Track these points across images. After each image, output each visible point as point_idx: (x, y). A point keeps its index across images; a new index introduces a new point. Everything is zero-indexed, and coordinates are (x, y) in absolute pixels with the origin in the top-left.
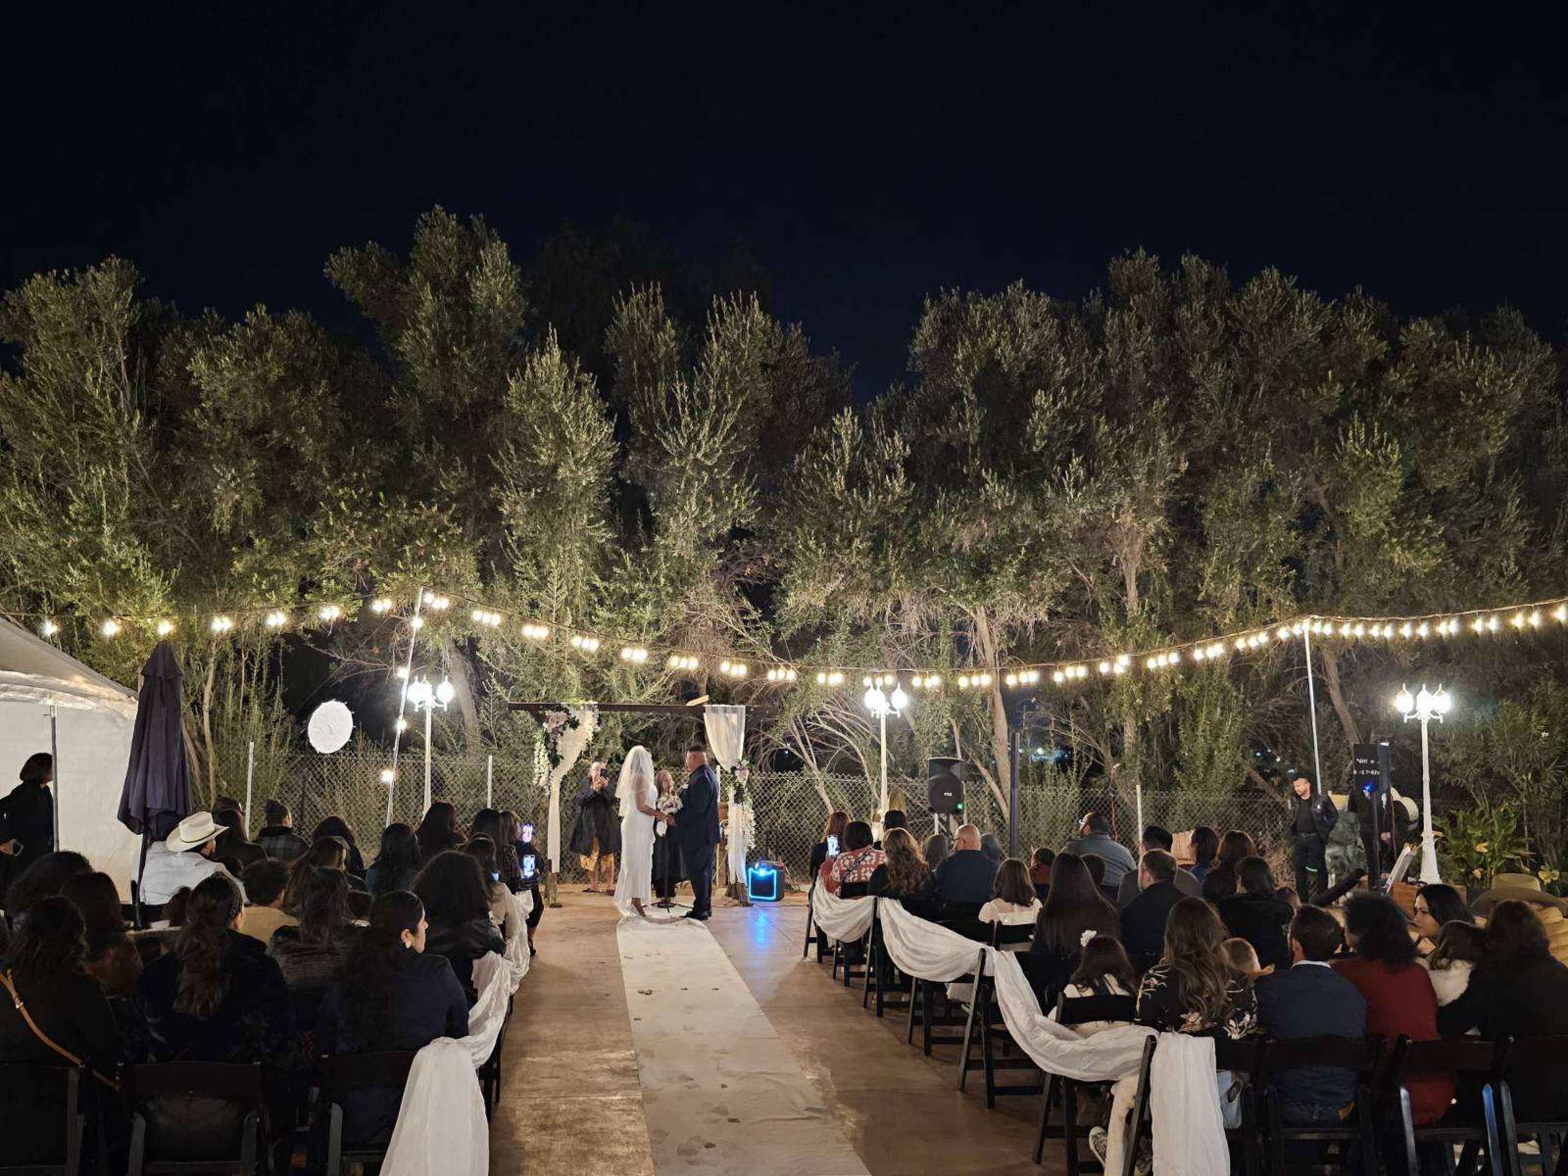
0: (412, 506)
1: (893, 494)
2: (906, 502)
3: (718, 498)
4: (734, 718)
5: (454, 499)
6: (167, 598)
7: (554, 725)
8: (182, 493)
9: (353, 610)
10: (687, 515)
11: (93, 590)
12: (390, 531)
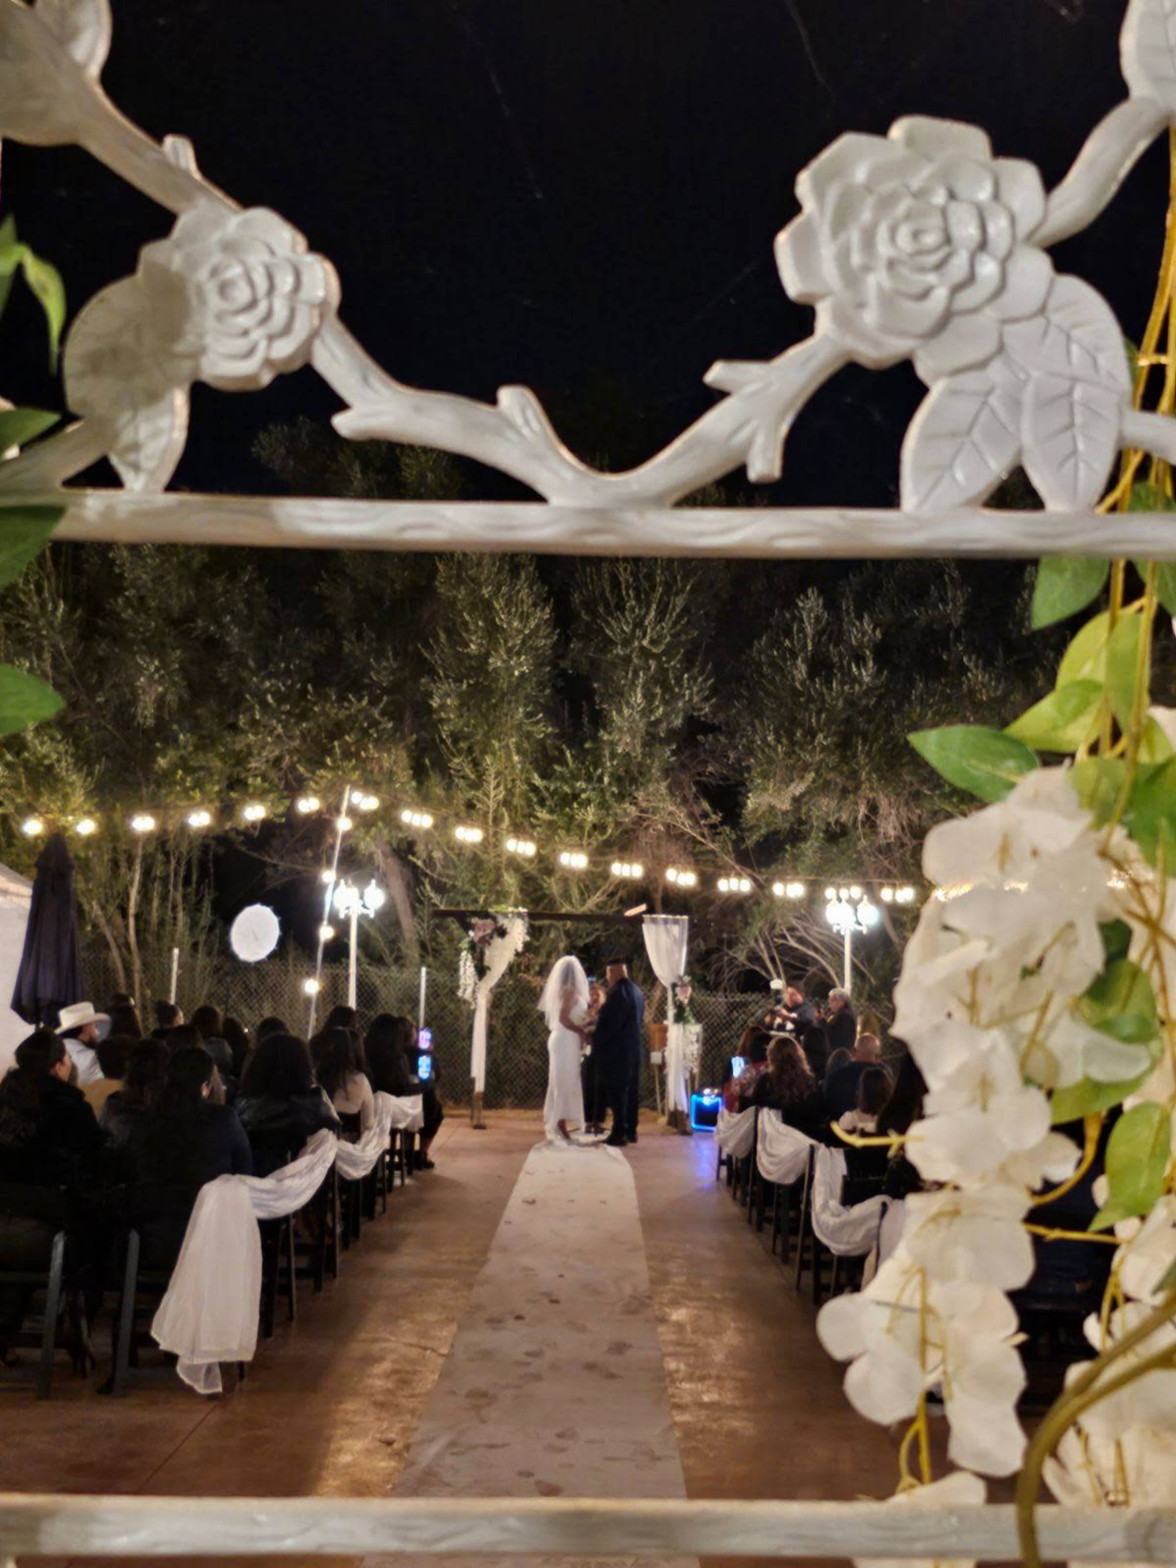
0: (342, 698)
1: (861, 684)
2: (877, 692)
3: (667, 688)
4: (676, 930)
5: (385, 691)
6: (89, 794)
7: (481, 934)
8: (107, 686)
9: (281, 809)
10: (633, 708)
11: (17, 787)
12: (319, 726)
